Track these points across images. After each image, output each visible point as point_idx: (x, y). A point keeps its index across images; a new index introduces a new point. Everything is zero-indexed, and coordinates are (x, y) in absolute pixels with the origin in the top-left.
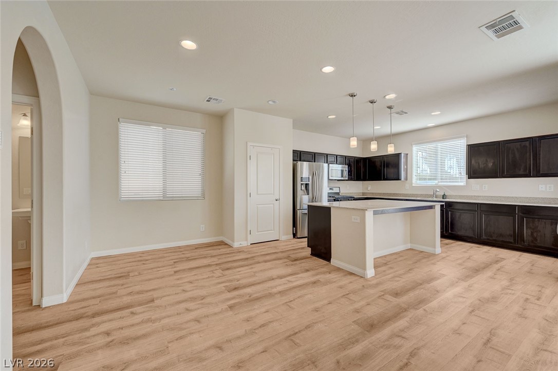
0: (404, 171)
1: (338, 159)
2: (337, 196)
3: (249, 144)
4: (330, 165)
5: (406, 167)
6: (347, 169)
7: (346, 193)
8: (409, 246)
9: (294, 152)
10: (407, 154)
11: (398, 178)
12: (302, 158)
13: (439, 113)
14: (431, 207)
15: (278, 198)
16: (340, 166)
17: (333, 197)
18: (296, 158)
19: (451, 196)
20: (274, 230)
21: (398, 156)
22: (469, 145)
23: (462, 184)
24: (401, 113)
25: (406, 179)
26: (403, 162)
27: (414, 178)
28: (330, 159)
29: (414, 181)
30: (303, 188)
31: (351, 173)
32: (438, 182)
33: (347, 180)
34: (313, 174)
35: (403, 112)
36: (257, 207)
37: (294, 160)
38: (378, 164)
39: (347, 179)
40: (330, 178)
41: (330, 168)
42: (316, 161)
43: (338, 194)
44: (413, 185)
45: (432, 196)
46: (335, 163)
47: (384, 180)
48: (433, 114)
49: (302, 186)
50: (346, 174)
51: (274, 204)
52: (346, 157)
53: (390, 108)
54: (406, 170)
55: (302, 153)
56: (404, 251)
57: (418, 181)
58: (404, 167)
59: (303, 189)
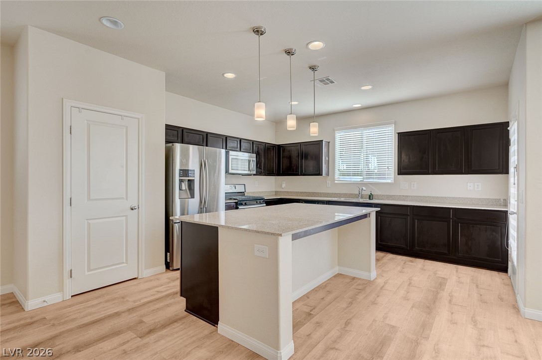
0: (325, 164)
1: (241, 144)
2: (240, 198)
3: (67, 104)
4: (231, 153)
5: (327, 159)
6: (255, 159)
7: (254, 193)
8: (336, 270)
9: (168, 127)
10: (329, 142)
11: (319, 173)
12: (186, 139)
13: (370, 87)
14: (365, 216)
15: (135, 205)
16: (247, 155)
17: (235, 199)
18: (171, 138)
19: (379, 197)
20: (127, 263)
21: (319, 143)
22: (398, 133)
23: (389, 181)
24: (326, 81)
25: (328, 174)
26: (325, 153)
27: (337, 173)
28: (230, 144)
29: (337, 176)
30: (185, 186)
31: (260, 166)
32: (364, 178)
33: (254, 175)
34: (201, 165)
35: (328, 79)
36: (89, 224)
37: (167, 142)
38: (294, 154)
39: (255, 173)
40: (231, 171)
41: (230, 157)
42: (208, 144)
43: (242, 193)
44: (336, 182)
45: (357, 196)
46: (238, 149)
47: (302, 175)
48: (363, 88)
49: (183, 184)
50: (253, 165)
51: (126, 216)
52: (253, 142)
53: (313, 68)
54: (327, 162)
55: (185, 131)
56: (330, 279)
57: (341, 177)
58: (325, 158)
59: (184, 188)
